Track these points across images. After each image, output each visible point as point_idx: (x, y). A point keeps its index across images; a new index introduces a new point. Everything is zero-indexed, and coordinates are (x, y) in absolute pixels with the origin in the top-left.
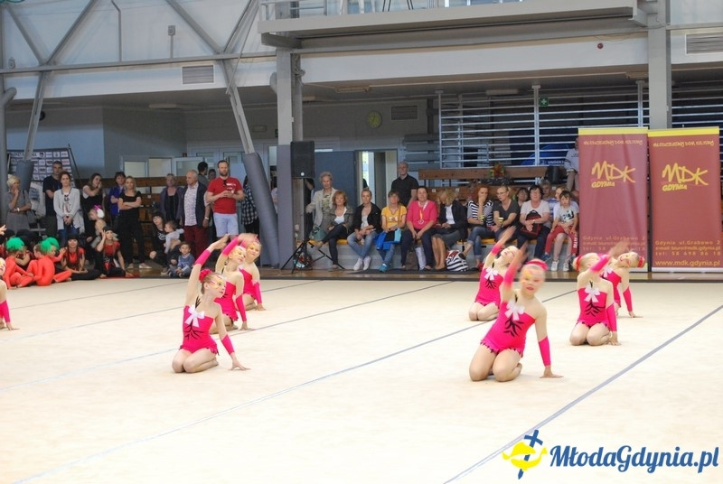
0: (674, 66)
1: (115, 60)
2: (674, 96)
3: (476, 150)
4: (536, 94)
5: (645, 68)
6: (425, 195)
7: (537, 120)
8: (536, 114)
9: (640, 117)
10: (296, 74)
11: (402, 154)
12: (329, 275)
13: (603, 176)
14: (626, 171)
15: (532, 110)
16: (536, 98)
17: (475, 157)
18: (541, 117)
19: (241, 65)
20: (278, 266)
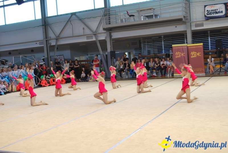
0: (192, 30)
1: (72, 35)
2: (193, 37)
3: (150, 51)
4: (163, 38)
5: (186, 31)
6: (140, 61)
7: (163, 44)
8: (163, 42)
9: (185, 42)
10: (111, 36)
11: (134, 52)
12: (120, 79)
13: (178, 55)
14: (183, 54)
15: (162, 41)
16: (163, 39)
17: (150, 52)
18: (164, 43)
19: (99, 35)
20: (109, 78)
